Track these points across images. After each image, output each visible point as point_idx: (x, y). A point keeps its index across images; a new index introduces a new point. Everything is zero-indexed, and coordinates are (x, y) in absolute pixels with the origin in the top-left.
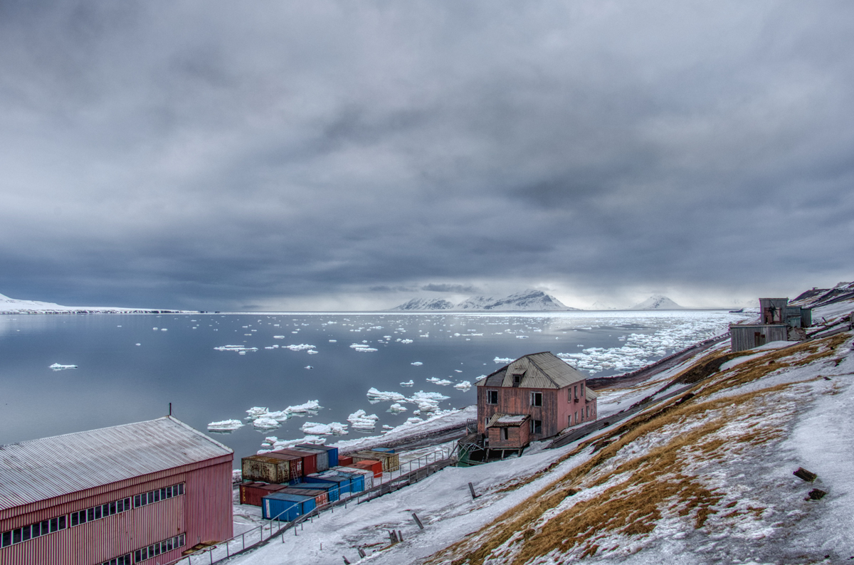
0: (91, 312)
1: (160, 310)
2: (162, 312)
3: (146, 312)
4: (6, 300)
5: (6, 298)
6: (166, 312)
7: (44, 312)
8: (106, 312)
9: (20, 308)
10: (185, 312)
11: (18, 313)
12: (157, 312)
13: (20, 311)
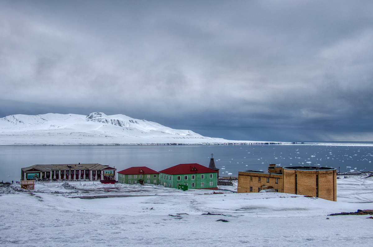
0: (234, 144)
1: (269, 142)
2: (270, 143)
3: (262, 143)
4: (200, 137)
5: (201, 136)
6: (272, 143)
7: (213, 144)
8: (242, 144)
9: (203, 142)
10: (284, 144)
11: (202, 144)
12: (268, 144)
13: (203, 143)
